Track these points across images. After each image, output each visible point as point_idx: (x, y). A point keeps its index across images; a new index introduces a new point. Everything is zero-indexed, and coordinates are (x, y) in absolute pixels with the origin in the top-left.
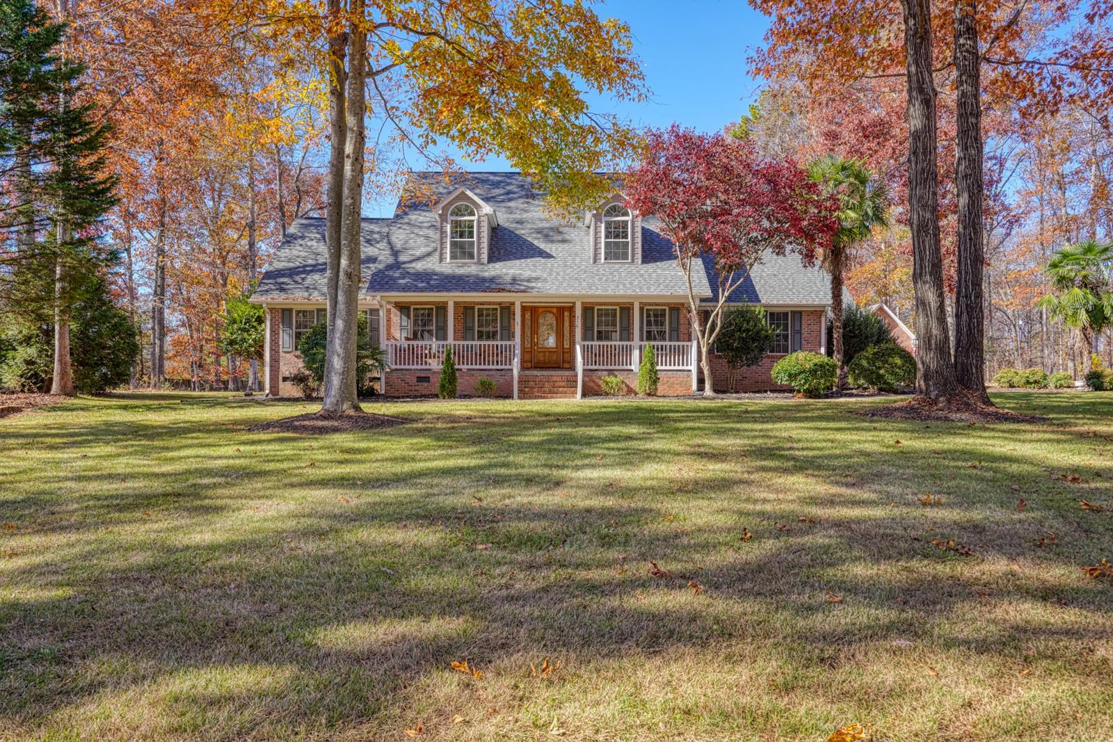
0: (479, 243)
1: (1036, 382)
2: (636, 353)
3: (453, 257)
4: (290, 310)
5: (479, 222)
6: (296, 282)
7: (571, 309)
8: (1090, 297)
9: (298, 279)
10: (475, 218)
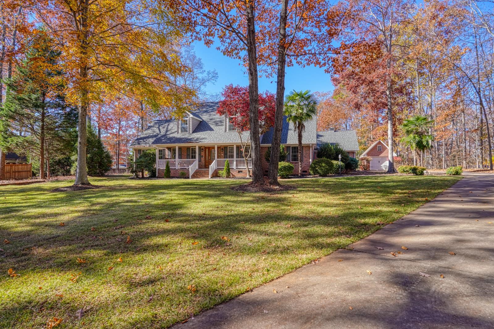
0: (189, 127)
1: (407, 171)
2: (235, 163)
3: (182, 131)
4: (141, 150)
5: (189, 120)
6: (144, 141)
7: (214, 148)
8: (417, 138)
9: (145, 140)
10: (188, 119)
